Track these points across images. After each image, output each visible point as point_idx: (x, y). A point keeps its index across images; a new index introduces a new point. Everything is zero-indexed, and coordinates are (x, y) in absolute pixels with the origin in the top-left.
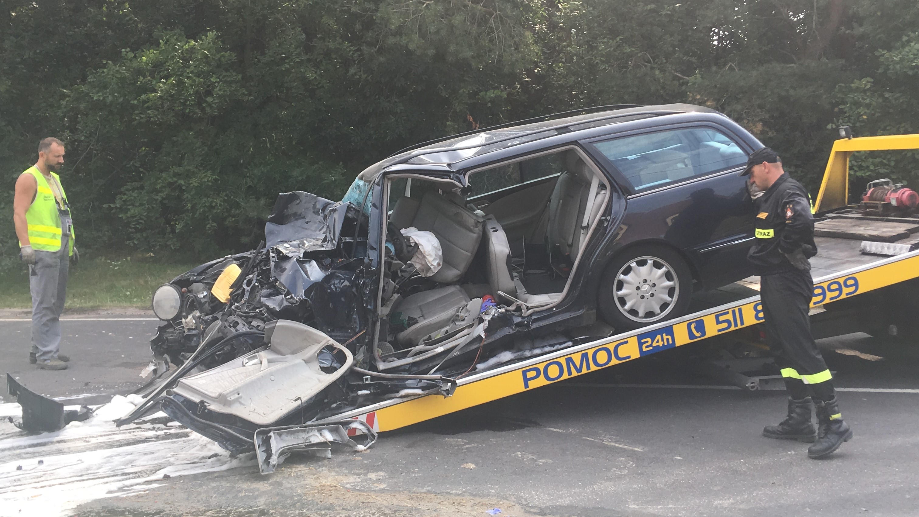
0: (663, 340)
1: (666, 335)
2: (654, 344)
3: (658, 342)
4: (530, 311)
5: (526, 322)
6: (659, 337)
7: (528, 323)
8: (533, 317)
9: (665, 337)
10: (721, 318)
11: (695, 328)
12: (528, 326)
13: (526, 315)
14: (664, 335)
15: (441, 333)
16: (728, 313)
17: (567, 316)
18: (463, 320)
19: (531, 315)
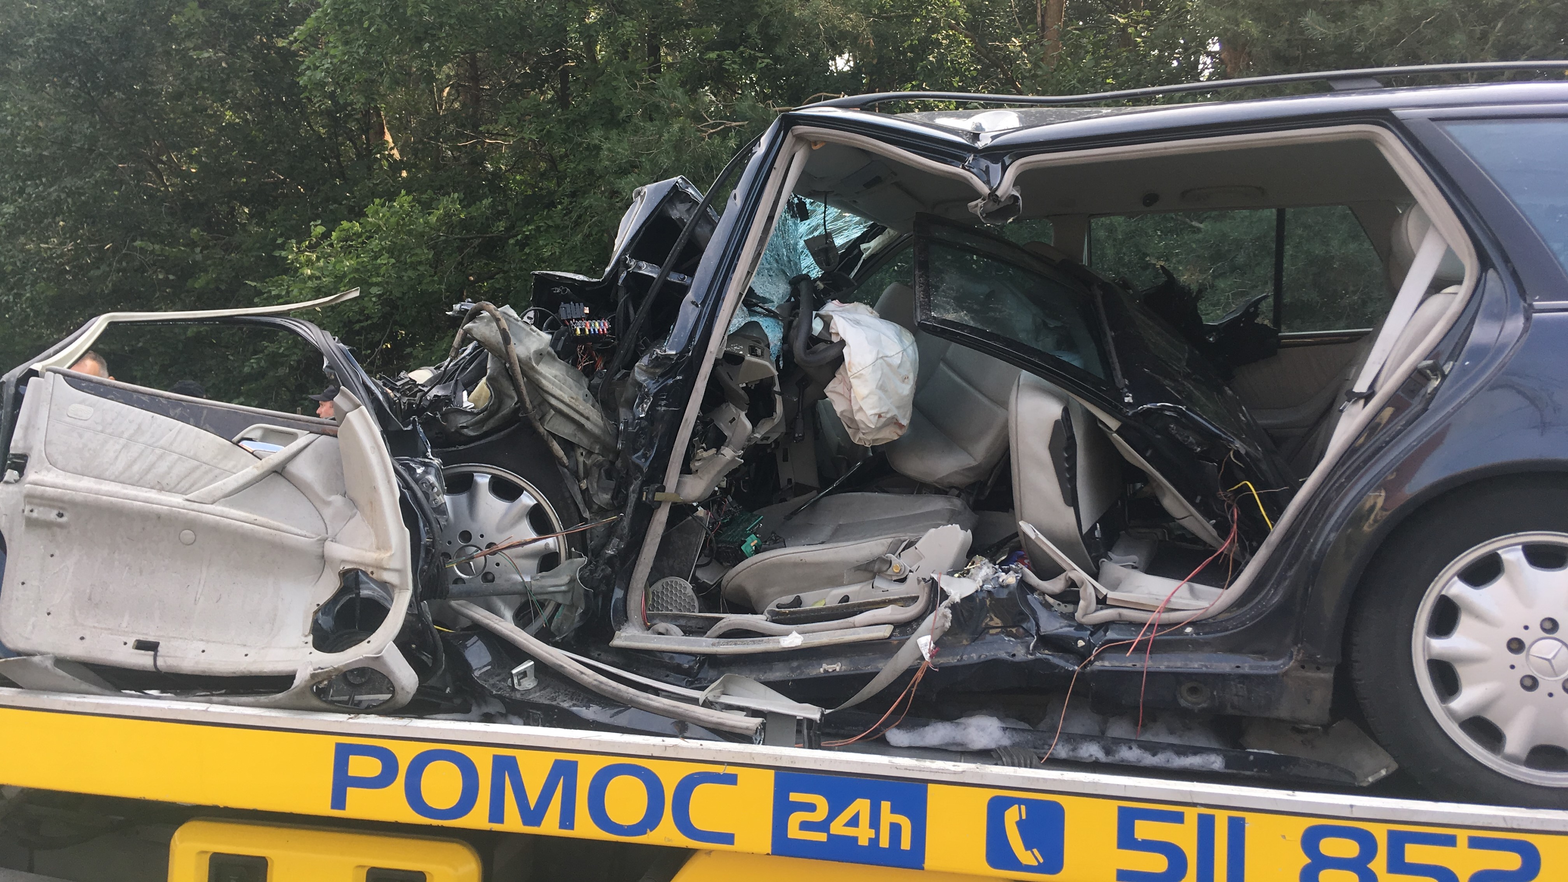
0: (875, 823)
1: (893, 811)
2: (838, 827)
3: (854, 822)
4: (1106, 614)
5: (1081, 643)
6: (862, 806)
7: (1089, 647)
8: (1110, 635)
9: (887, 816)
10: (1144, 830)
11: (1020, 824)
12: (1082, 655)
13: (1086, 620)
14: (886, 806)
15: (831, 597)
16: (1178, 818)
17: (1224, 664)
18: (903, 580)
19: (1105, 626)
